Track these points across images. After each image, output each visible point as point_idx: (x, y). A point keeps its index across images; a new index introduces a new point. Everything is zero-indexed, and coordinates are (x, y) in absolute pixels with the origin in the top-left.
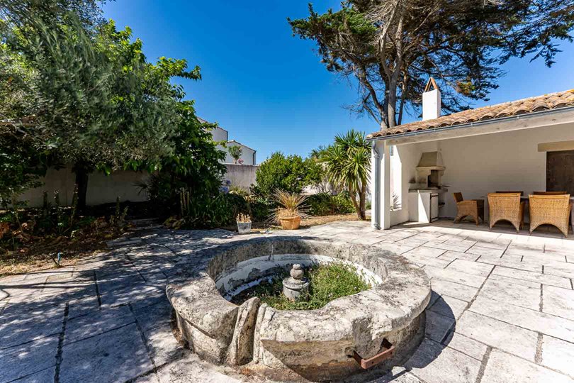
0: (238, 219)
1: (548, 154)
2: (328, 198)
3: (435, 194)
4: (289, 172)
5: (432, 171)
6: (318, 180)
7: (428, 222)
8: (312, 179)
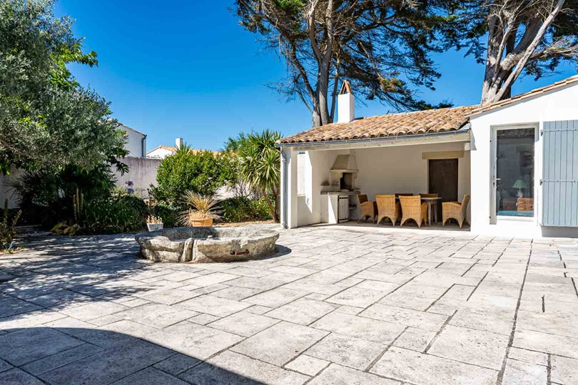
0: (148, 221)
1: (431, 162)
2: (246, 202)
3: (344, 196)
4: (200, 171)
5: (344, 174)
6: (234, 180)
7: (335, 222)
8: (228, 179)
